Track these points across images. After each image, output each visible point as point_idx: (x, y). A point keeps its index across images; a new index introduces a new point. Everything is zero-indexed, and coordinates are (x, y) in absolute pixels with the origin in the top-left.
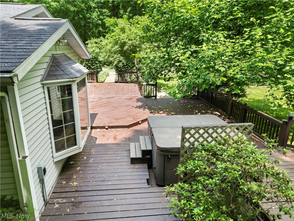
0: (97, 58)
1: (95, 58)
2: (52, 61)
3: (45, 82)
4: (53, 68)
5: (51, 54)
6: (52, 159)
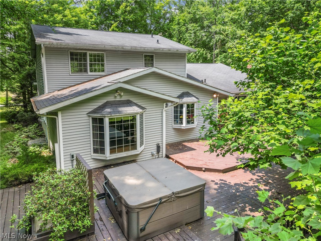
2: (102, 105)
3: (88, 115)
4: (99, 108)
5: (105, 101)
6: (90, 155)
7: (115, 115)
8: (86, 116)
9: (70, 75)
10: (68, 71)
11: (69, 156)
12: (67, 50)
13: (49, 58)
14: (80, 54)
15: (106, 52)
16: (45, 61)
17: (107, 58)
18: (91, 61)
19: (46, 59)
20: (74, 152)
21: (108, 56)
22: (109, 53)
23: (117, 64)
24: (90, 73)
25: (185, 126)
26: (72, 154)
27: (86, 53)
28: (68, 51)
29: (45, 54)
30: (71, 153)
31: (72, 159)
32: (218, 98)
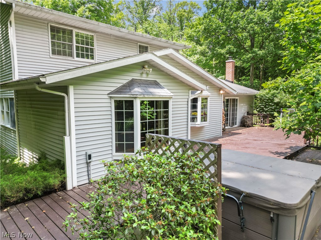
2: (128, 83)
3: (111, 95)
4: (124, 87)
5: (130, 78)
6: (110, 156)
7: (148, 96)
8: (106, 97)
9: (51, 58)
10: (48, 51)
11: (84, 157)
12: (46, 22)
13: (21, 29)
14: (64, 31)
15: (97, 33)
16: (15, 32)
17: (98, 41)
18: (77, 42)
19: (16, 30)
20: (91, 150)
21: (99, 39)
22: (100, 36)
23: (110, 51)
24: (76, 59)
26: (89, 153)
27: (72, 31)
28: (48, 24)
29: (15, 23)
30: (86, 151)
31: (89, 161)
32: (222, 95)
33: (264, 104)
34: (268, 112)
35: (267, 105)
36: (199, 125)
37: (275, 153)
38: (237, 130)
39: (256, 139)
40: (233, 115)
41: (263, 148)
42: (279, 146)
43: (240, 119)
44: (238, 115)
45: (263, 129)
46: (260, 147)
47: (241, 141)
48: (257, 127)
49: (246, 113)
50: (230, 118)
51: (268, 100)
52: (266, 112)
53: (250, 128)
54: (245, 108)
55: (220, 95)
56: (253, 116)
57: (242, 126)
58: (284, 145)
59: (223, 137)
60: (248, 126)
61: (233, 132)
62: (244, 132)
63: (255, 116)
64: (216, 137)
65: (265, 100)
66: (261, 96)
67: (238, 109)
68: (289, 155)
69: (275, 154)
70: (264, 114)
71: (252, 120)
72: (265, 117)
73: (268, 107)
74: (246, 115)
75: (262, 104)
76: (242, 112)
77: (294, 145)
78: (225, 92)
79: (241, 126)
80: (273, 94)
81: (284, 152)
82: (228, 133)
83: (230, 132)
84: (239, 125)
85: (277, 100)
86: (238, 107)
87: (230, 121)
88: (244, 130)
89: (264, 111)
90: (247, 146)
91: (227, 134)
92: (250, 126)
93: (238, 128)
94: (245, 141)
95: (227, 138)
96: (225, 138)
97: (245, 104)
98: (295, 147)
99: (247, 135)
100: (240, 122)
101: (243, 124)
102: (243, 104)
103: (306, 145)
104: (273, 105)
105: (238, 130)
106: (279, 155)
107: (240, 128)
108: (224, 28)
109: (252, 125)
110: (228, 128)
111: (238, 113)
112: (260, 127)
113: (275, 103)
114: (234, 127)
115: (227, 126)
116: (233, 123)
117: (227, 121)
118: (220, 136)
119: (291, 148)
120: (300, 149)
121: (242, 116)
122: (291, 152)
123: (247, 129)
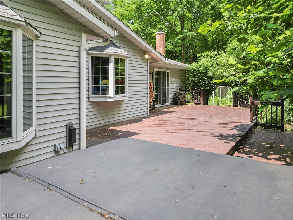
0: (206, 73)
1: (203, 73)
25: (112, 96)
32: (148, 61)
33: (197, 78)
34: (202, 87)
35: (201, 79)
36: (111, 98)
37: (220, 136)
38: (168, 108)
39: (190, 118)
40: (164, 90)
41: (202, 129)
42: (221, 126)
43: (172, 96)
44: (169, 91)
45: (197, 107)
46: (198, 129)
47: (173, 121)
48: (190, 105)
49: (178, 89)
50: (160, 94)
51: (200, 73)
52: (199, 87)
53: (183, 106)
54: (177, 83)
55: (146, 61)
56: (186, 92)
57: (175, 104)
58: (227, 123)
59: (150, 117)
60: (181, 104)
61: (163, 110)
62: (177, 110)
63: (188, 93)
64: (140, 116)
65: (198, 73)
66: (194, 69)
67: (169, 84)
68: (239, 138)
69: (220, 139)
70: (197, 90)
71: (185, 97)
72: (198, 93)
73: (202, 82)
74: (178, 91)
75: (195, 78)
76: (174, 87)
77: (239, 124)
78: (152, 57)
79: (173, 104)
80: (206, 67)
81: (231, 135)
82: (158, 112)
83: (160, 111)
84: (171, 103)
85: (211, 73)
86: (169, 82)
87: (160, 98)
88: (177, 108)
89: (197, 86)
90: (180, 127)
91: (156, 113)
92: (183, 104)
93: (170, 106)
94: (177, 121)
95: (155, 117)
96: (152, 118)
97: (177, 79)
98: (241, 126)
99: (179, 113)
100: (172, 99)
101: (175, 101)
102: (174, 79)
103: (253, 123)
104: (207, 80)
105: (170, 108)
106: (226, 141)
107: (172, 106)
108: (155, 8)
109: (185, 103)
110: (158, 106)
111: (169, 89)
112: (194, 105)
113: (208, 77)
114: (165, 105)
115: (157, 104)
116: (165, 101)
117: (157, 98)
118: (147, 115)
119: (236, 127)
120: (249, 129)
121: (174, 92)
122: (240, 134)
123: (180, 107)
